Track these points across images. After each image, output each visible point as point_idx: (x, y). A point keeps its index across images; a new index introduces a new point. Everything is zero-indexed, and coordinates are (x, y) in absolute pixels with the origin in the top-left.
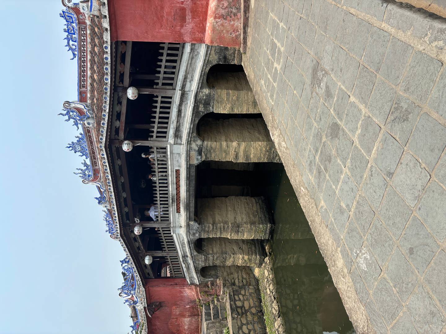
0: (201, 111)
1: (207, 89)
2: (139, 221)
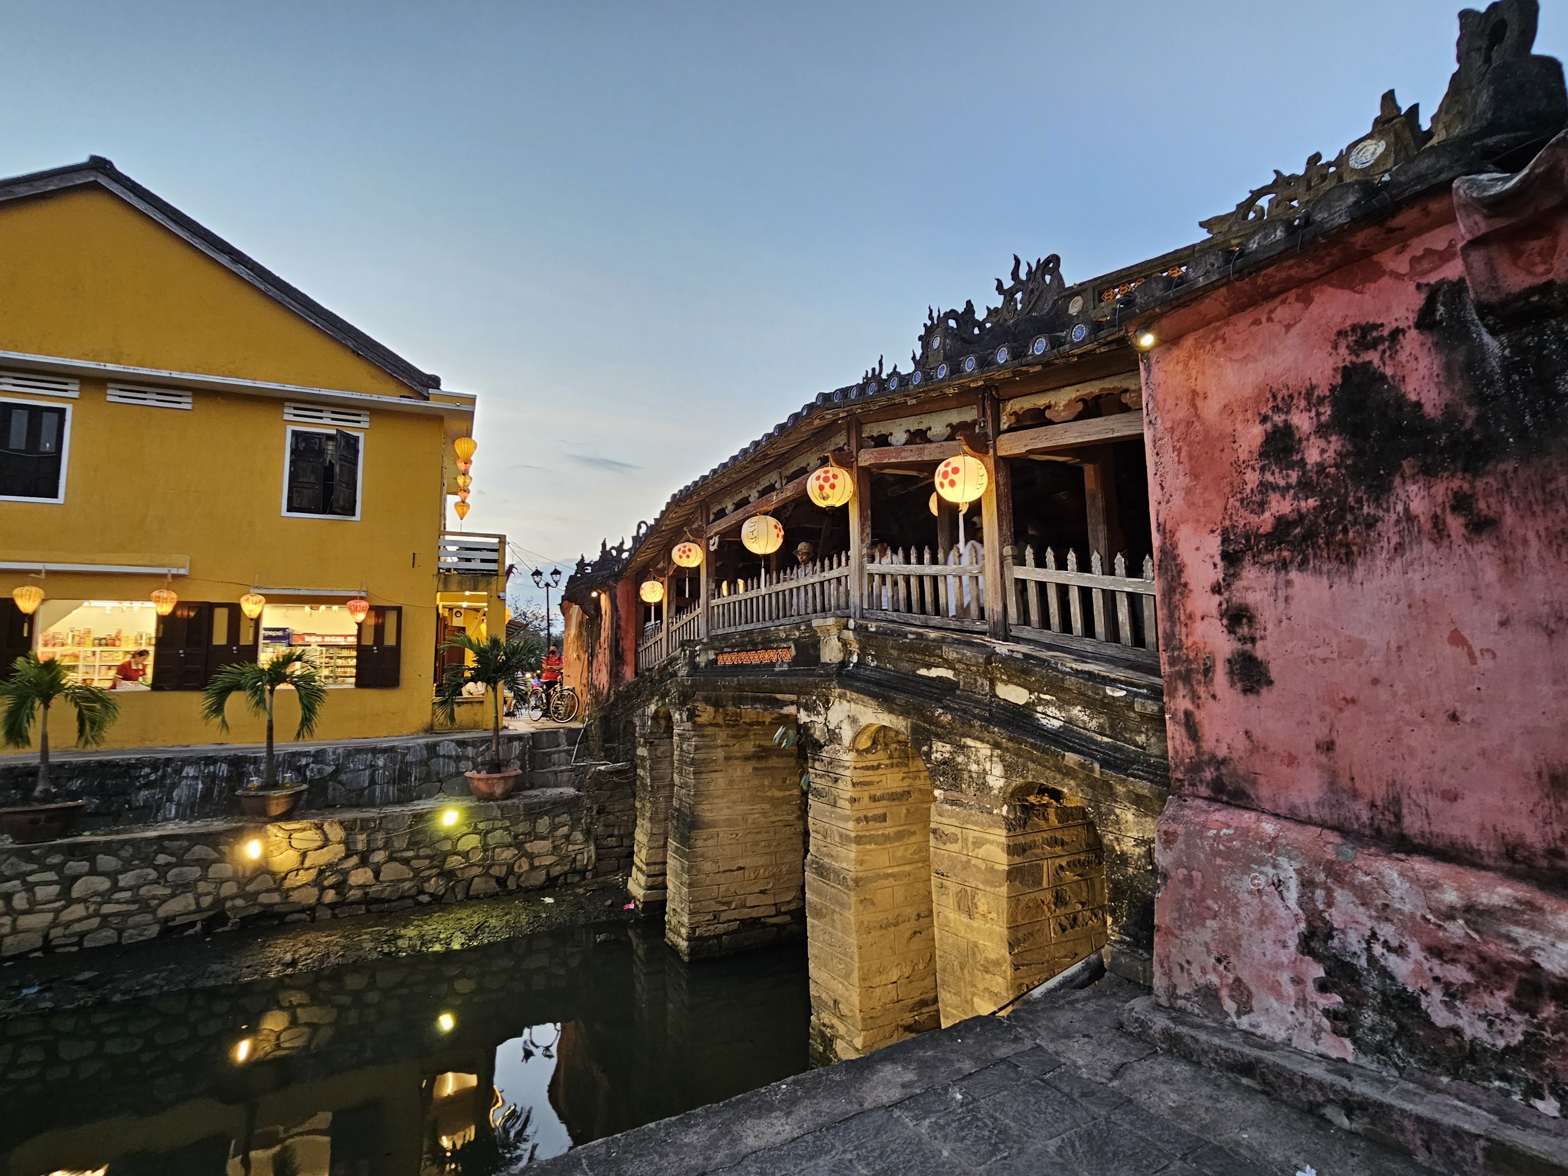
0: (931, 747)
2: (712, 549)
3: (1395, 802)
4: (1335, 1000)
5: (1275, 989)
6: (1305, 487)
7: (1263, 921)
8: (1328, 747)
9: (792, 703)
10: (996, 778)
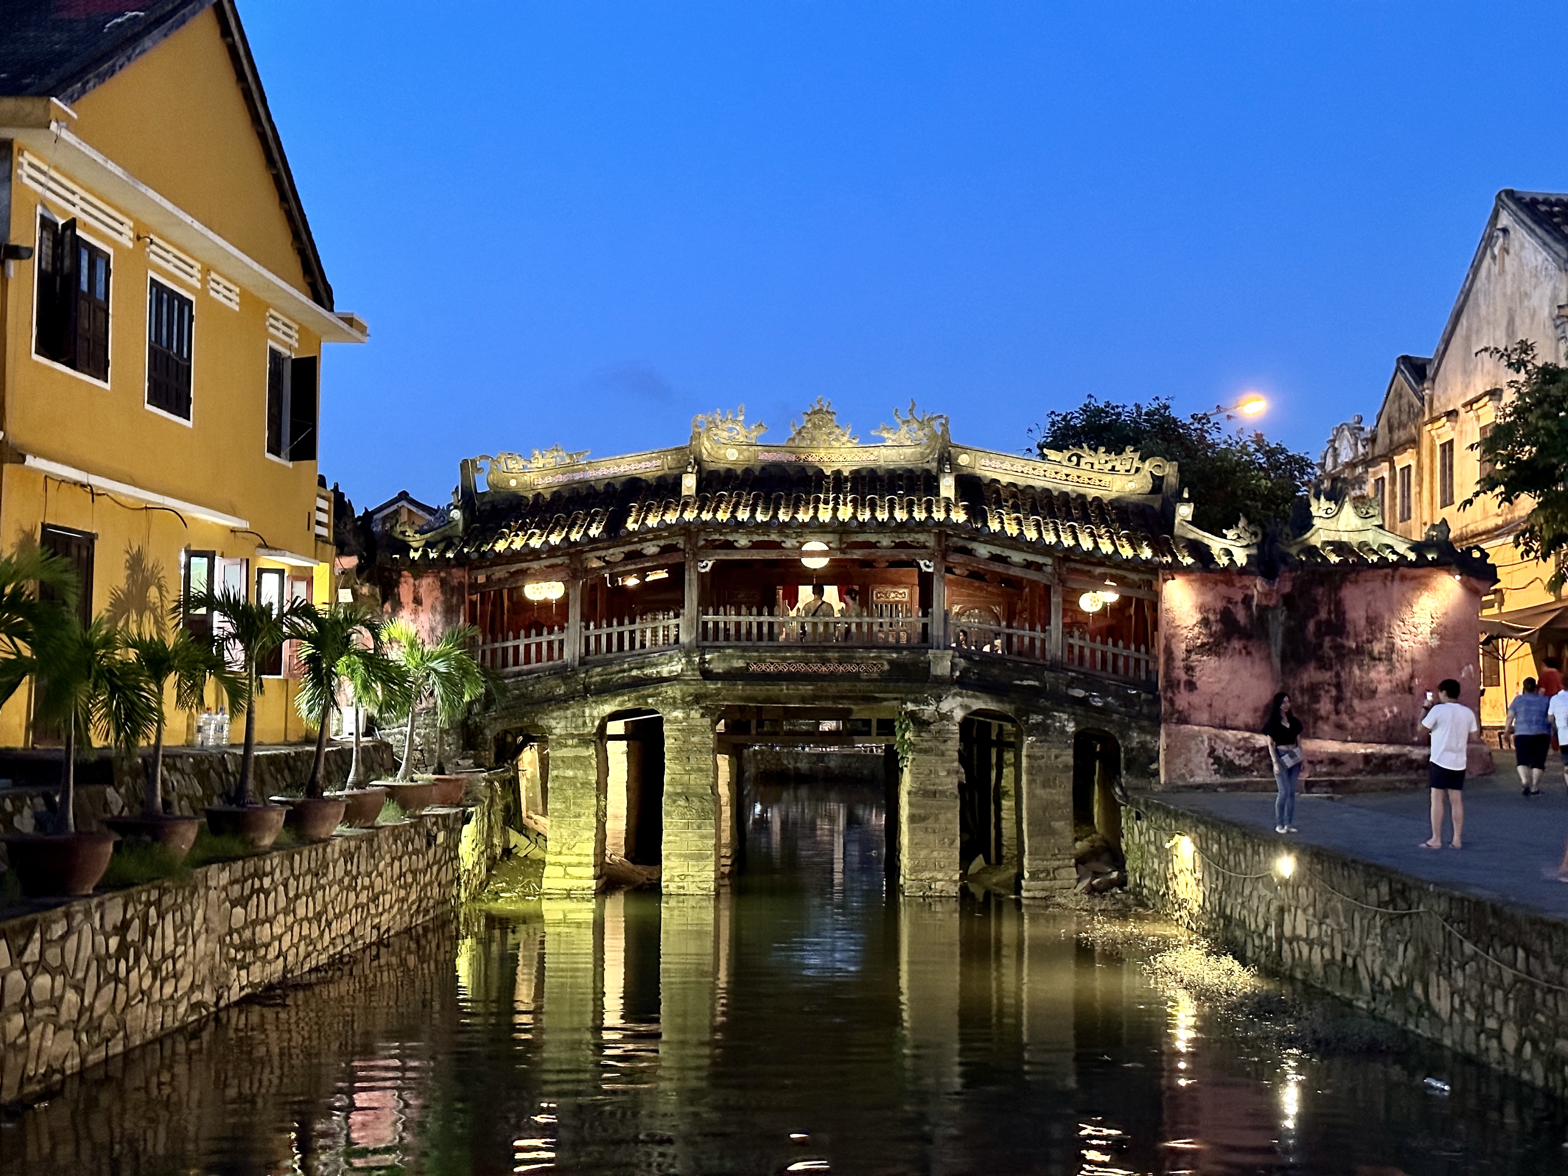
0: (1028, 718)
1: (1074, 730)
3: (1225, 718)
4: (1216, 766)
5: (1201, 769)
6: (1211, 635)
7: (1198, 752)
8: (1210, 705)
9: (896, 699)
10: (1071, 728)
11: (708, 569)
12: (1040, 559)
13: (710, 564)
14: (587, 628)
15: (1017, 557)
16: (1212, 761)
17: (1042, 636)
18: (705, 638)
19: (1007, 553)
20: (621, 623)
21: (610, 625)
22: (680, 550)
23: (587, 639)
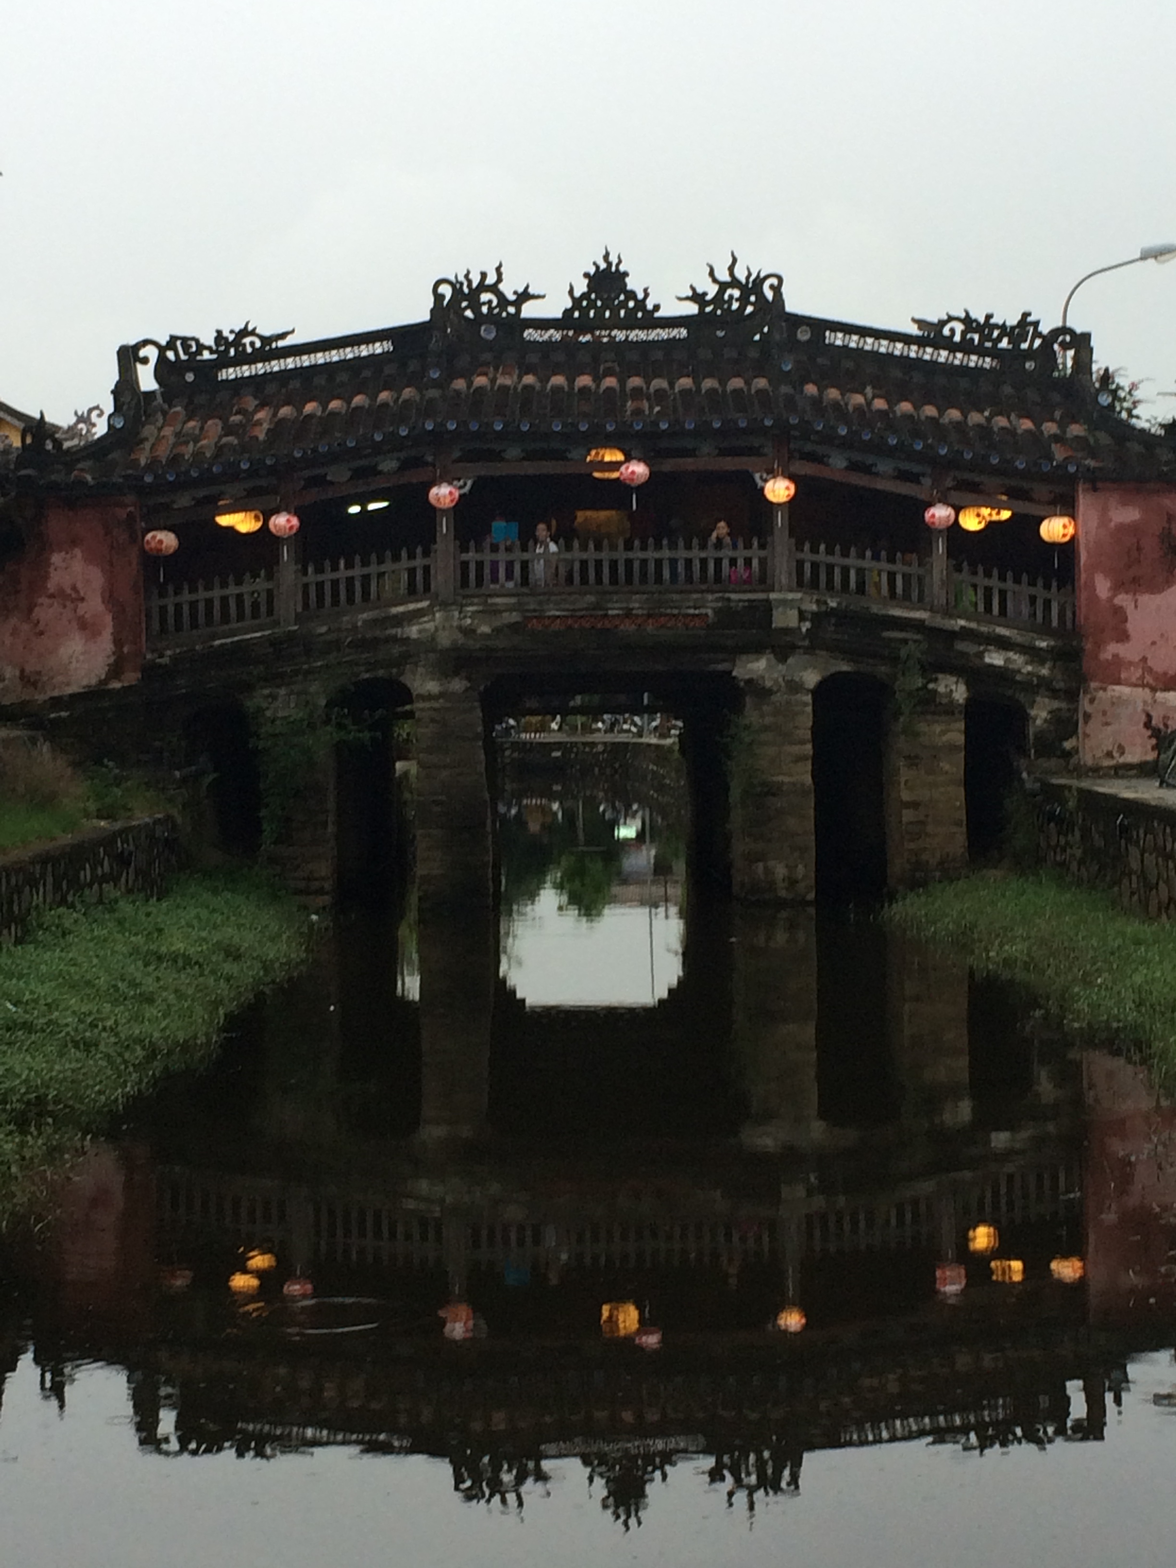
1: (965, 696)
3: (1162, 676)
5: (1134, 743)
8: (1145, 659)
9: (724, 661)
10: (960, 693)
11: (466, 489)
12: (916, 469)
13: (469, 483)
14: (305, 573)
15: (885, 466)
16: (1149, 733)
17: (921, 571)
18: (465, 583)
19: (870, 460)
20: (349, 565)
21: (335, 568)
22: (427, 464)
23: (306, 586)
